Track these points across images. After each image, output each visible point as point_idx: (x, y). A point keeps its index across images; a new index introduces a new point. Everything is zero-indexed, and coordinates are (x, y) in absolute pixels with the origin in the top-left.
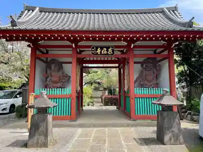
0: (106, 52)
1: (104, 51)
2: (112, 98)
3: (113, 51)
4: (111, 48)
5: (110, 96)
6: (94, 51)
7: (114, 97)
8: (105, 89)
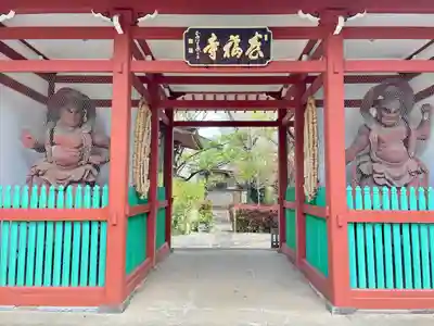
0: (237, 51)
1: (233, 47)
2: (256, 211)
3: (266, 47)
4: (258, 35)
5: (252, 207)
6: (194, 46)
7: (263, 209)
8: (241, 188)
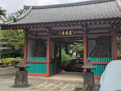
0: (67, 34)
3: (72, 33)
4: (71, 31)
6: (60, 33)
